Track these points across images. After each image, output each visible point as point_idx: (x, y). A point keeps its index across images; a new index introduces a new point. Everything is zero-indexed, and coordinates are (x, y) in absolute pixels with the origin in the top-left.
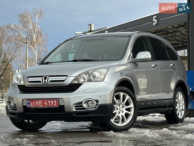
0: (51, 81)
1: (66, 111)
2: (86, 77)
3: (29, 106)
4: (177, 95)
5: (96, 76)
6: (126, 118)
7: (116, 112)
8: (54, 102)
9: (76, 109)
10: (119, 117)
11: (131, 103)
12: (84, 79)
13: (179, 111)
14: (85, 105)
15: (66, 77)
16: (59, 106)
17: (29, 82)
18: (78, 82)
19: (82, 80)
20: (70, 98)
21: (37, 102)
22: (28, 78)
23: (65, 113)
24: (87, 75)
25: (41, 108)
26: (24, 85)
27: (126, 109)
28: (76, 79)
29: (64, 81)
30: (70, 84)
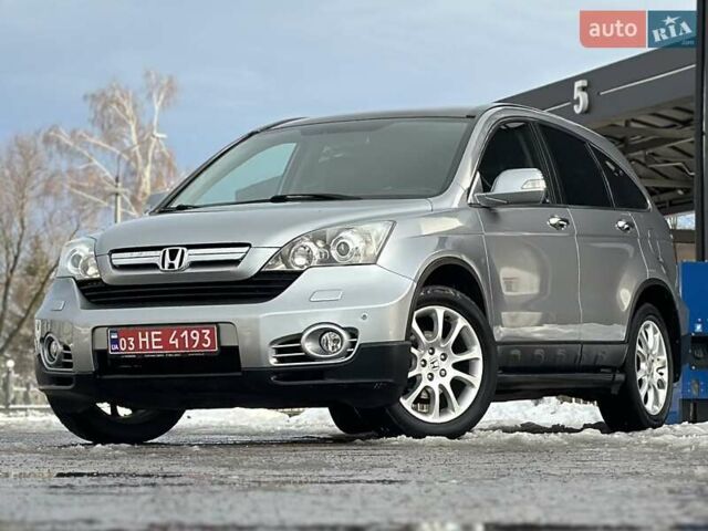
0: (194, 264)
1: (243, 366)
2: (315, 251)
3: (116, 351)
4: (642, 330)
5: (351, 247)
6: (457, 397)
7: (420, 375)
8: (202, 335)
9: (281, 360)
10: (429, 390)
11: (474, 344)
12: (309, 257)
13: (649, 387)
14: (310, 347)
15: (246, 249)
16: (221, 347)
17: (114, 267)
18: (287, 265)
19: (300, 261)
20: (257, 321)
21: (144, 336)
22: (114, 256)
23: (239, 374)
24: (320, 244)
25: (156, 358)
26: (99, 280)
27: (457, 366)
28: (280, 255)
29: (236, 262)
30: (259, 273)
